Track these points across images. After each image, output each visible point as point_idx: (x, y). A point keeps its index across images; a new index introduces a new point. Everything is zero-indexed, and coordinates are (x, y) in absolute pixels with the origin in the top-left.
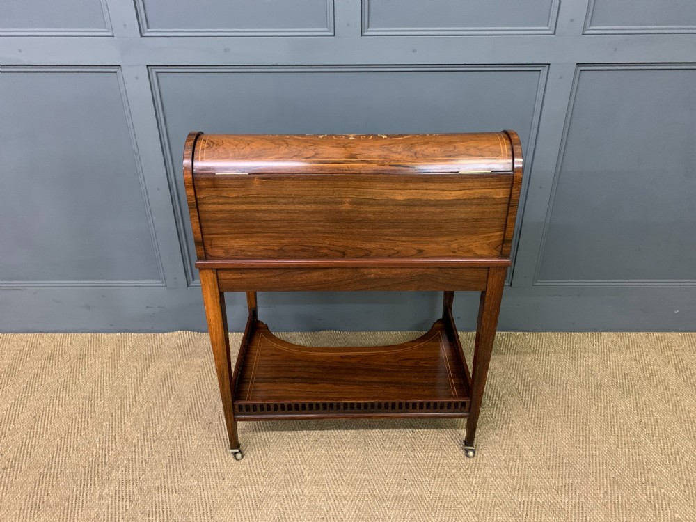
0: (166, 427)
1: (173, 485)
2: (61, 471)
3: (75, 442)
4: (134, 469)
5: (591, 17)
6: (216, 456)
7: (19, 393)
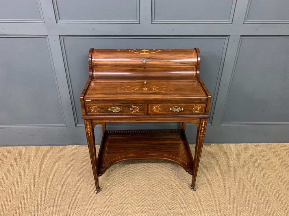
1: (73, 213)
2: (24, 209)
3: (30, 196)
4: (56, 207)
5: (247, 17)
6: (91, 201)
7: (4, 174)
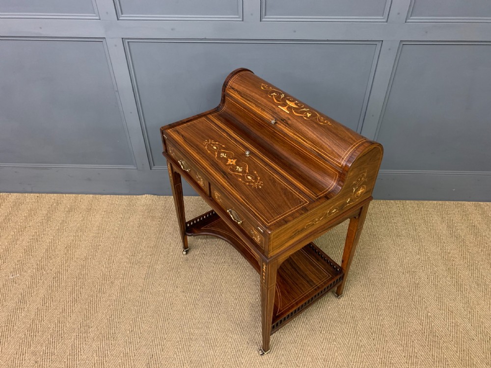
0: (142, 256)
1: (149, 290)
2: (86, 280)
3: (92, 263)
4: (126, 280)
5: (412, 11)
